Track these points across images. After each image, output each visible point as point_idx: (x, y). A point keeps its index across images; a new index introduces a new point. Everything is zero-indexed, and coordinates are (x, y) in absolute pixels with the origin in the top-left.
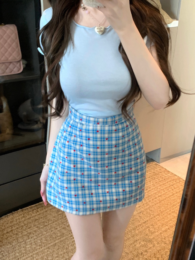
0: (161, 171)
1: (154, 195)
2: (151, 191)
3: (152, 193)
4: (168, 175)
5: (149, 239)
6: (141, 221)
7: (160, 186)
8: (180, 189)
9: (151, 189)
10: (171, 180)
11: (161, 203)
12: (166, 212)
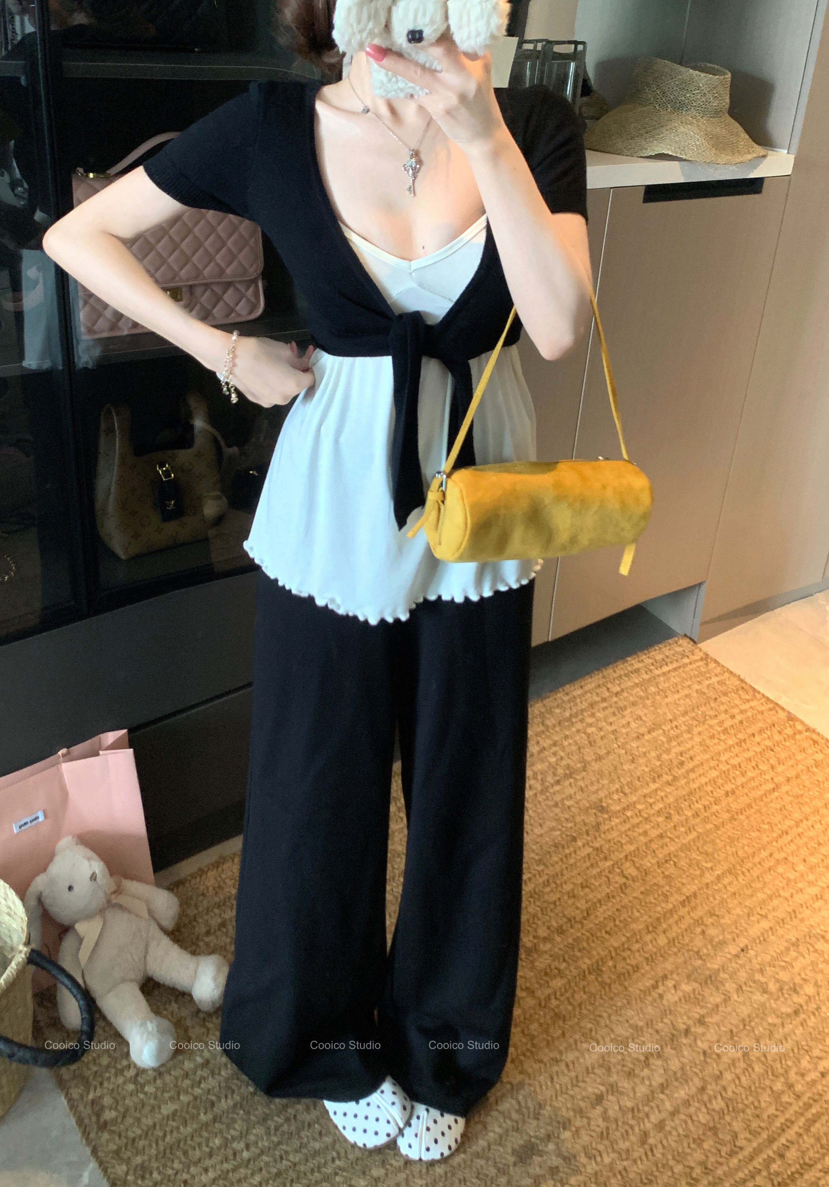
0: (726, 687)
1: (709, 788)
2: (697, 769)
3: (703, 780)
4: (752, 704)
5: (707, 973)
6: (672, 894)
7: (729, 749)
8: (800, 767)
9: (698, 763)
10: (764, 726)
11: (736, 823)
12: (757, 860)
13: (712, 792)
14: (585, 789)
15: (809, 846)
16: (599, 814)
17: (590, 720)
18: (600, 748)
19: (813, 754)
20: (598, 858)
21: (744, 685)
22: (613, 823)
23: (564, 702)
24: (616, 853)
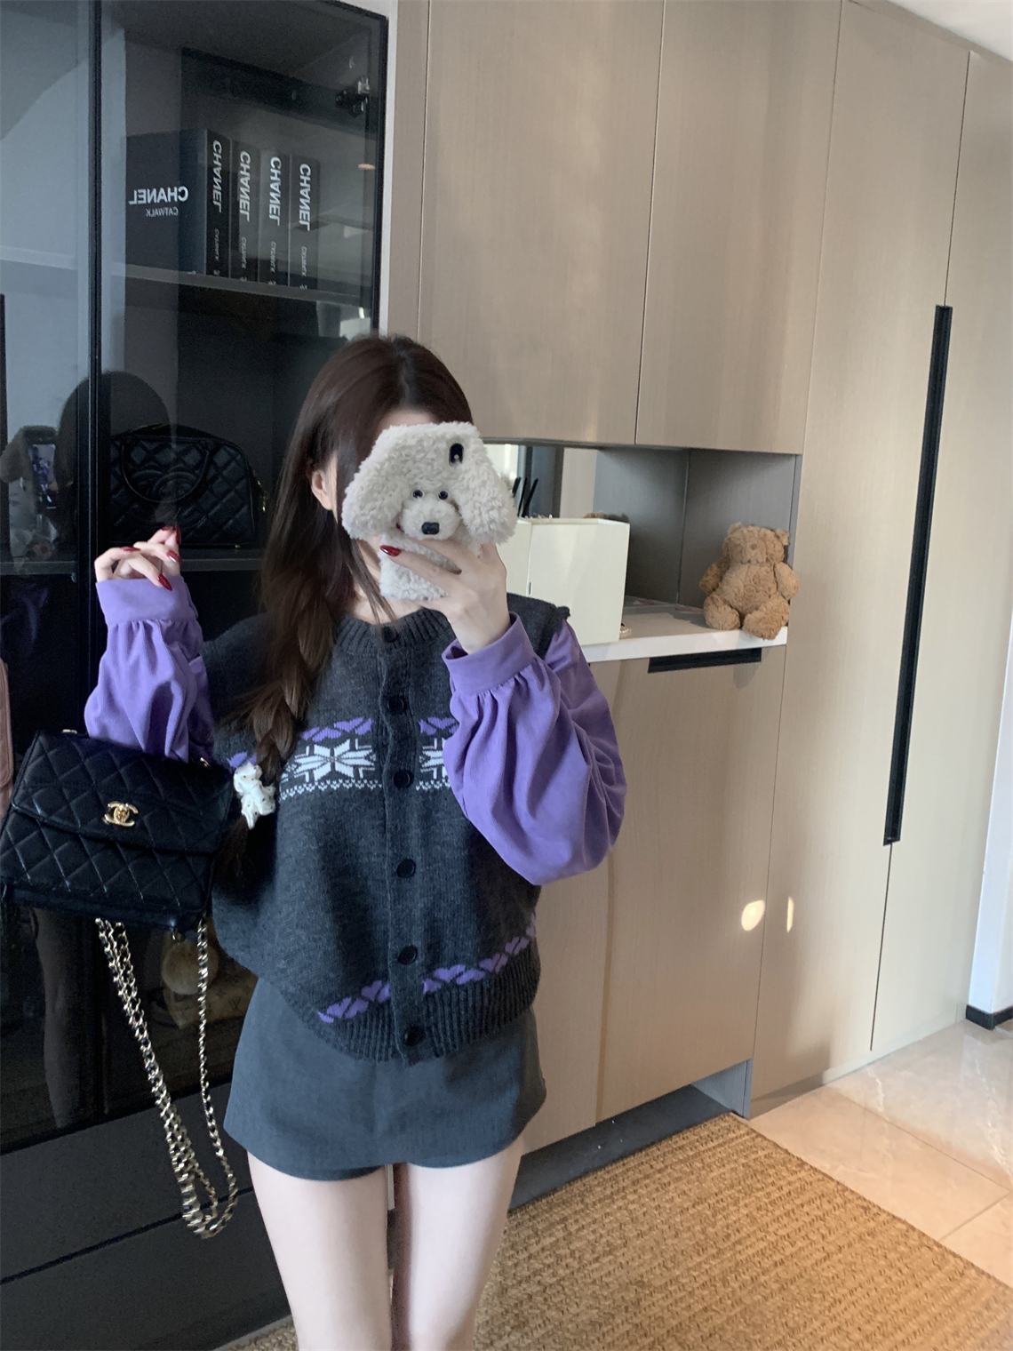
0: (772, 1161)
1: (757, 1259)
2: (743, 1241)
3: (750, 1251)
4: (800, 1175)
7: (777, 1220)
8: (852, 1234)
9: (744, 1235)
10: (813, 1197)
11: (786, 1293)
12: (809, 1330)
13: (760, 1263)
14: (625, 1266)
15: (864, 1315)
16: (639, 1290)
17: (631, 1197)
18: (642, 1223)
19: (865, 1223)
20: (638, 1336)
21: (791, 1157)
22: (654, 1299)
23: (604, 1179)
24: (656, 1329)
